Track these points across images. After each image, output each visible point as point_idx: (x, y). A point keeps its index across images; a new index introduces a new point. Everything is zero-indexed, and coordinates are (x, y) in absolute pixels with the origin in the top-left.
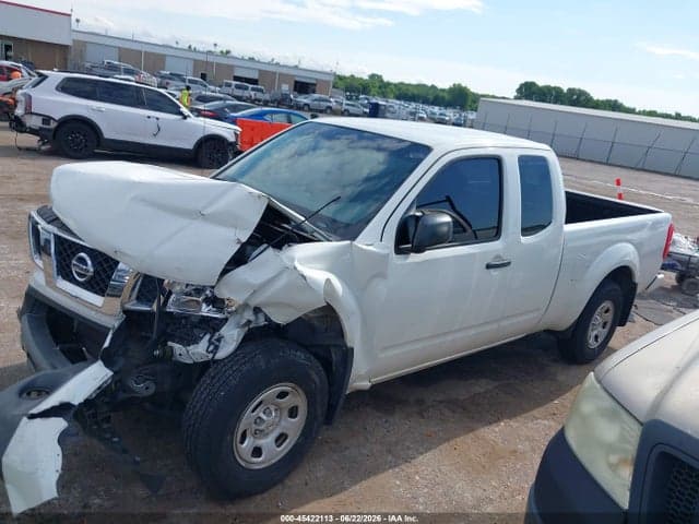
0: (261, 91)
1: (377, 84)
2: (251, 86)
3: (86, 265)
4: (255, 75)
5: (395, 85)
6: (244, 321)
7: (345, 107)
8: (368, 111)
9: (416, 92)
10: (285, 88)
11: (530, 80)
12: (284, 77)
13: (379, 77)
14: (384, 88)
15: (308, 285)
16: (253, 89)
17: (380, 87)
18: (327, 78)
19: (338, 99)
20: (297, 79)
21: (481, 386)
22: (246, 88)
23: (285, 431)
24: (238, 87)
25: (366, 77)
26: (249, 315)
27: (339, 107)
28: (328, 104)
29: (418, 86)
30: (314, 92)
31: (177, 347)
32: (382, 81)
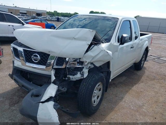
0: (28, 16)
1: (56, 13)
2: (25, 15)
3: (38, 57)
4: (25, 12)
5: (60, 13)
6: (88, 67)
7: (50, 19)
8: (56, 19)
9: (66, 15)
10: (34, 15)
11: (92, 11)
12: (33, 12)
13: (56, 11)
14: (58, 14)
15: (109, 55)
16: (26, 16)
17: (57, 14)
18: (45, 12)
19: (48, 17)
20: (37, 13)
21: (124, 78)
22: (24, 16)
23: (98, 95)
24: (22, 15)
25: (53, 12)
26: (89, 65)
27: (49, 19)
28: (46, 18)
29: (66, 13)
30: (42, 16)
31: (71, 77)
32: (57, 12)
